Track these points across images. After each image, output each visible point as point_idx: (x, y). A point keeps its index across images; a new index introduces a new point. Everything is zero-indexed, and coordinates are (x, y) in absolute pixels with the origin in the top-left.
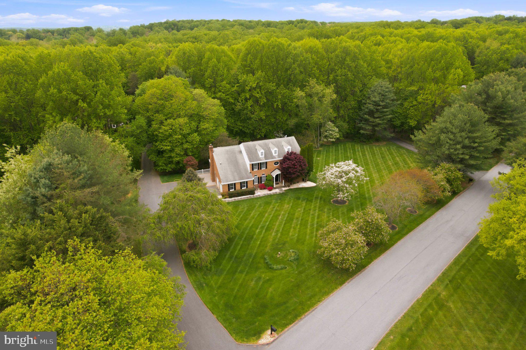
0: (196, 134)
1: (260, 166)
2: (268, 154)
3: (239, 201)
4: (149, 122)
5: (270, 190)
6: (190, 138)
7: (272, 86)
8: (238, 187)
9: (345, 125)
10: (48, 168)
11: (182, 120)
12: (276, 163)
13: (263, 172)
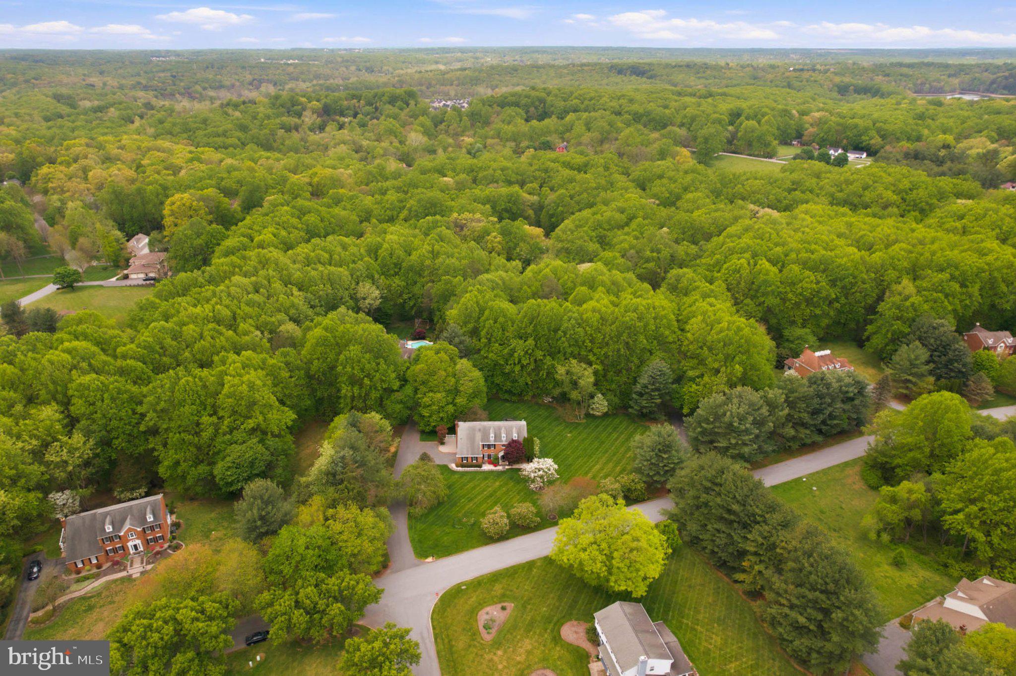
0: (451, 406)
1: (489, 446)
2: (497, 437)
3: (467, 472)
4: (416, 390)
5: (495, 466)
6: (446, 409)
7: (539, 354)
8: (470, 460)
9: (616, 400)
10: (343, 458)
11: (439, 395)
12: (503, 445)
13: (492, 451)
